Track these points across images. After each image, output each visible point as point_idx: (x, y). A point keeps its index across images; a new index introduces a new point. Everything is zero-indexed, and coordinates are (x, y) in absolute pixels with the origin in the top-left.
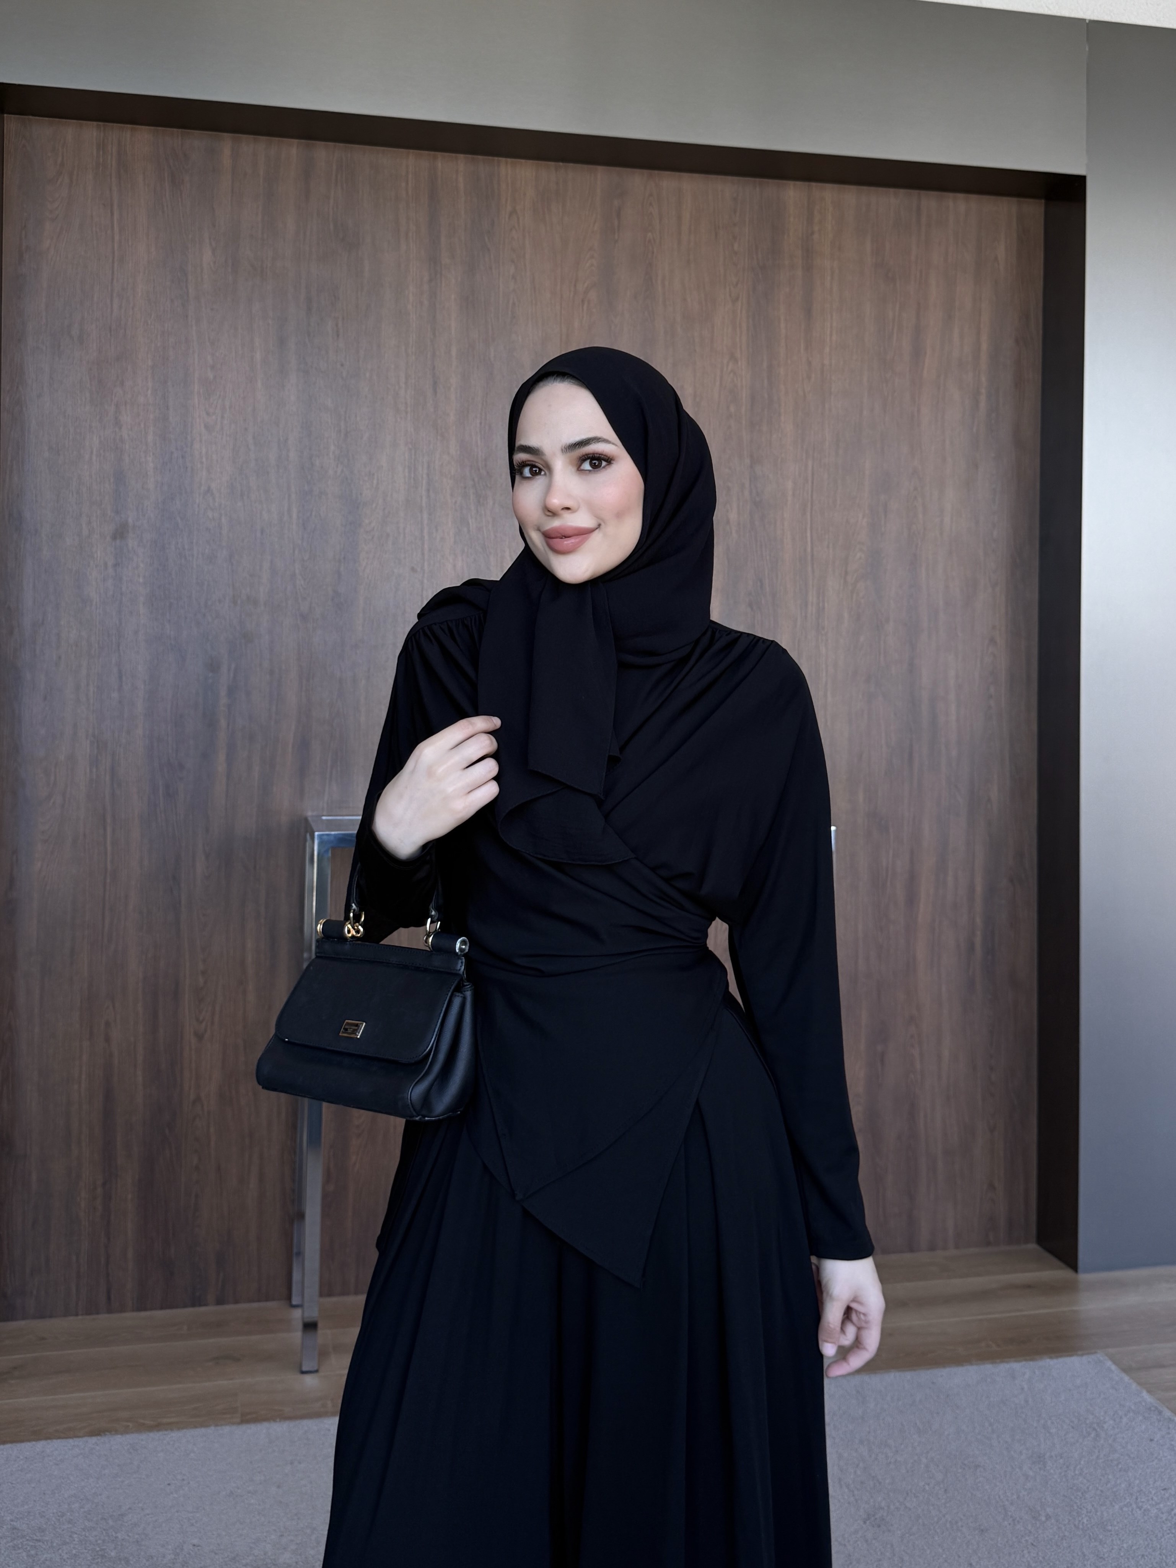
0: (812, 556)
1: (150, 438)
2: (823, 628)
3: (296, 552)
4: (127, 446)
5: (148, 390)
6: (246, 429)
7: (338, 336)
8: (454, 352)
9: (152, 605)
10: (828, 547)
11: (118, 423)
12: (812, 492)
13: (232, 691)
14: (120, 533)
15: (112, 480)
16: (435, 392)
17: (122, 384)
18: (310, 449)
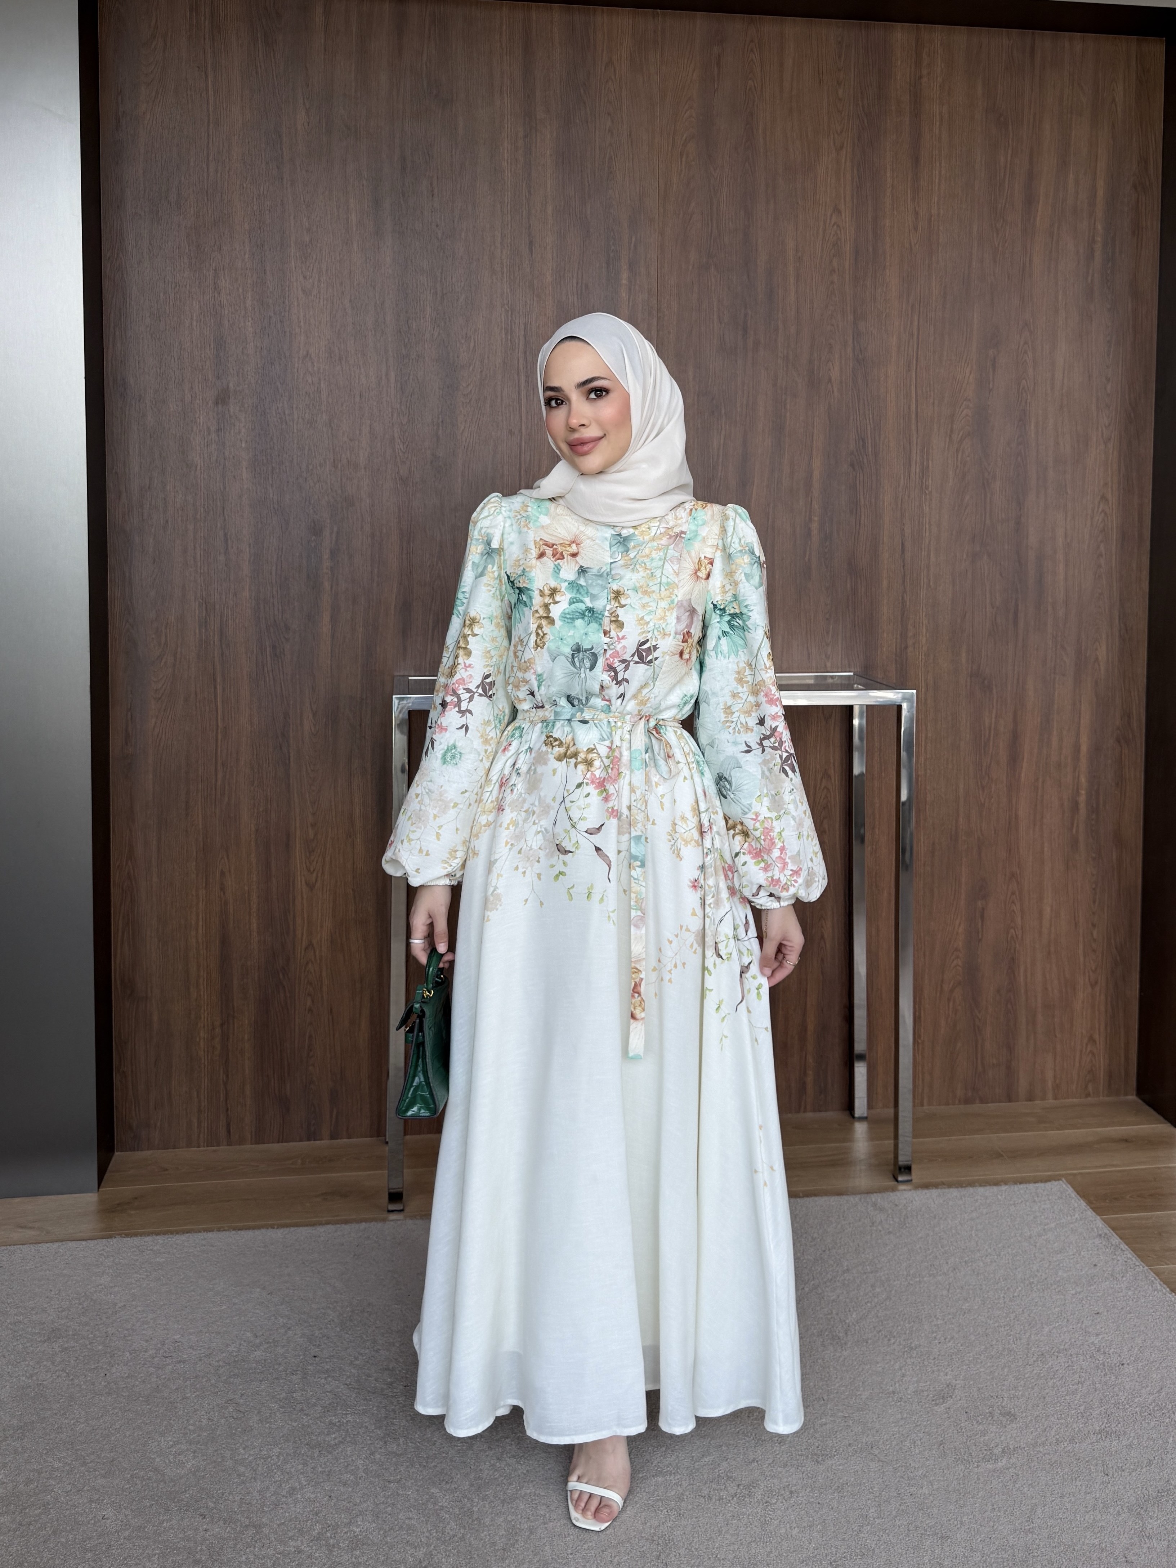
0: (917, 414)
1: (249, 302)
2: (927, 488)
3: (395, 415)
4: (226, 312)
5: (245, 254)
6: (343, 293)
7: (433, 195)
8: (550, 210)
9: (255, 470)
10: (933, 404)
11: (217, 289)
12: (918, 348)
13: (333, 554)
14: (222, 399)
15: (212, 346)
16: (531, 251)
18: (407, 312)
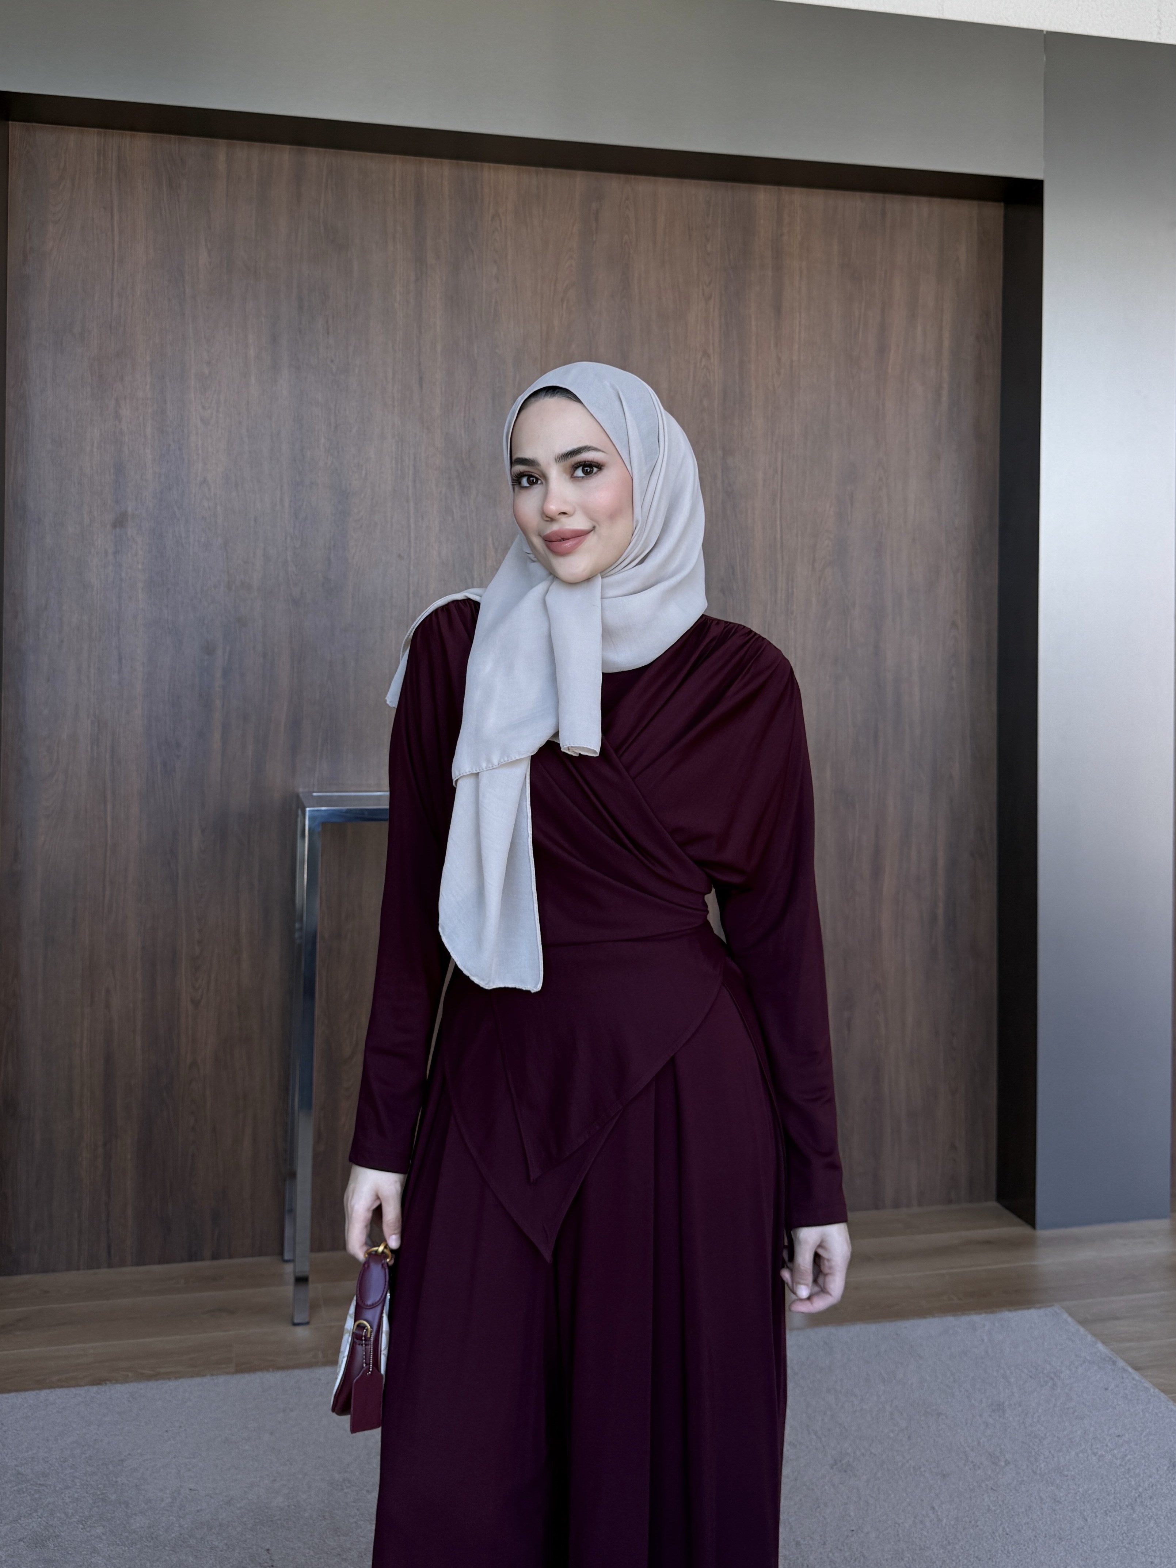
0: (782, 543)
1: (149, 431)
2: (792, 613)
3: (289, 539)
4: (127, 440)
5: (146, 385)
6: (240, 423)
7: (328, 333)
8: (439, 348)
9: (151, 590)
10: (797, 535)
11: (118, 417)
12: (782, 482)
13: (226, 673)
14: (120, 522)
15: (112, 471)
16: (421, 386)
17: (122, 379)
18: (302, 441)
